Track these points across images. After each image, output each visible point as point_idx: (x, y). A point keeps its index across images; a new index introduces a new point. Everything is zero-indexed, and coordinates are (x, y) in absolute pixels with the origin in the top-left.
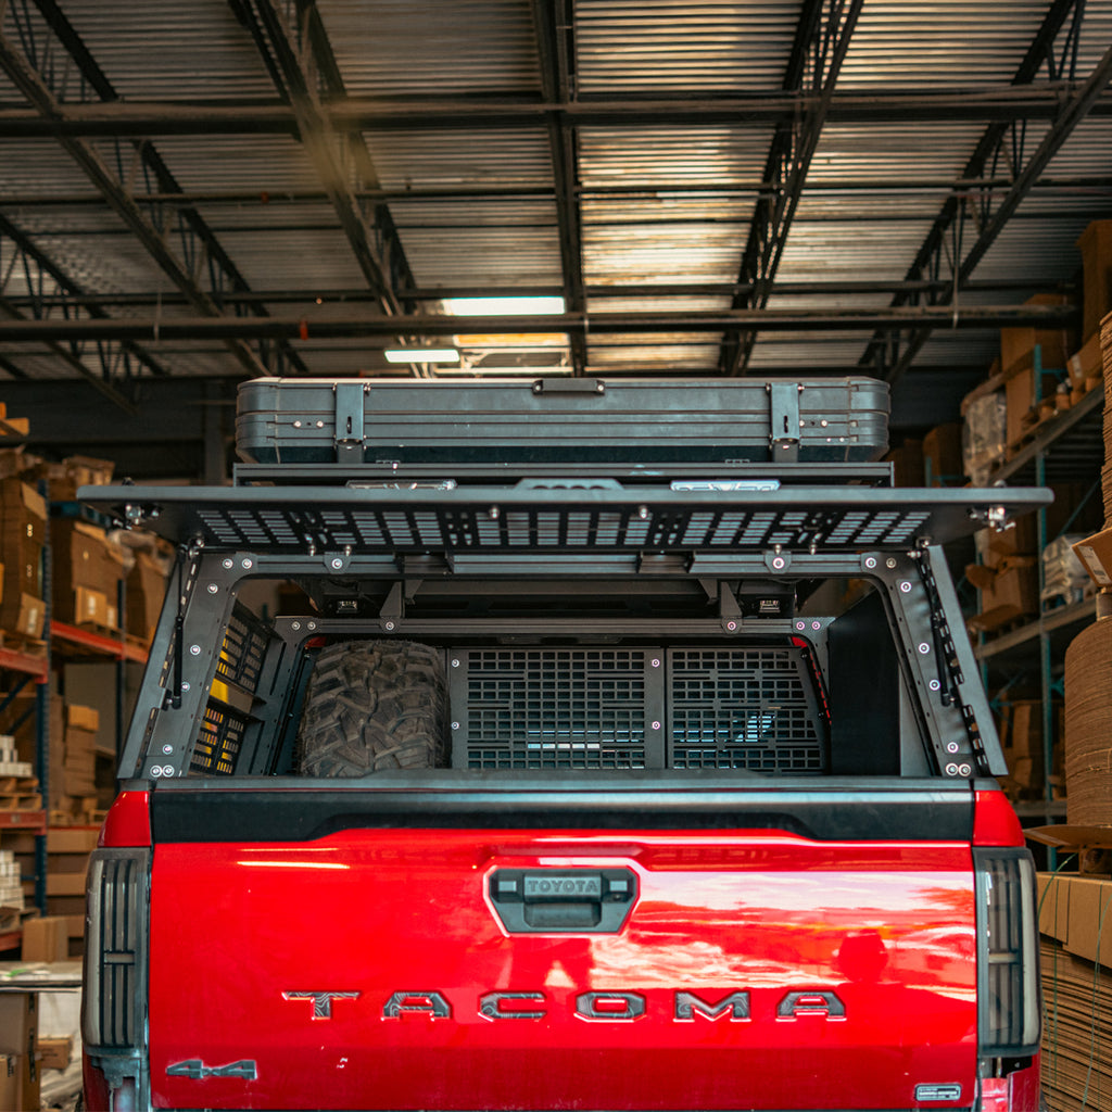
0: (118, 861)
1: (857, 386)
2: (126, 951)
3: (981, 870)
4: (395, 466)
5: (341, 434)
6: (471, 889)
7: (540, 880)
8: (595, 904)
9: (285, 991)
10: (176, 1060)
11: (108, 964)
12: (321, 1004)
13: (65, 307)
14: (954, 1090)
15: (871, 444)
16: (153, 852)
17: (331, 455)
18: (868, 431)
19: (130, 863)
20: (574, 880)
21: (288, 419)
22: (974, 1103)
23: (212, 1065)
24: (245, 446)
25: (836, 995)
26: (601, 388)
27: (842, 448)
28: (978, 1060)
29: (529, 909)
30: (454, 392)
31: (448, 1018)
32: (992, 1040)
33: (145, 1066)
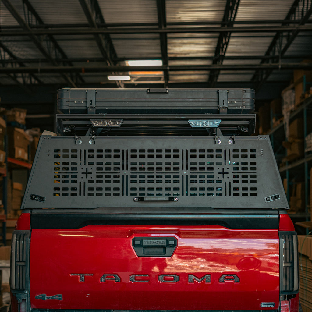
0: (21, 234)
1: (245, 91)
2: (23, 261)
3: (281, 238)
4: (105, 115)
5: (89, 105)
6: (127, 243)
7: (147, 241)
8: (164, 248)
9: (71, 274)
10: (38, 294)
11: (18, 265)
12: (81, 278)
13: (12, 63)
14: (272, 304)
15: (250, 109)
16: (31, 232)
17: (85, 111)
18: (248, 104)
19: (24, 235)
20: (158, 241)
21: (73, 100)
22: (279, 308)
23: (49, 296)
24: (60, 109)
25: (237, 275)
26: (167, 91)
27: (240, 110)
28: (280, 295)
29: (144, 249)
30: (123, 93)
31: (120, 282)
32: (284, 289)
33: (29, 296)
